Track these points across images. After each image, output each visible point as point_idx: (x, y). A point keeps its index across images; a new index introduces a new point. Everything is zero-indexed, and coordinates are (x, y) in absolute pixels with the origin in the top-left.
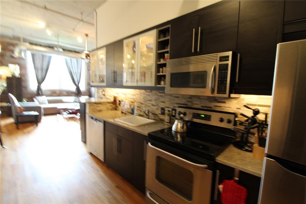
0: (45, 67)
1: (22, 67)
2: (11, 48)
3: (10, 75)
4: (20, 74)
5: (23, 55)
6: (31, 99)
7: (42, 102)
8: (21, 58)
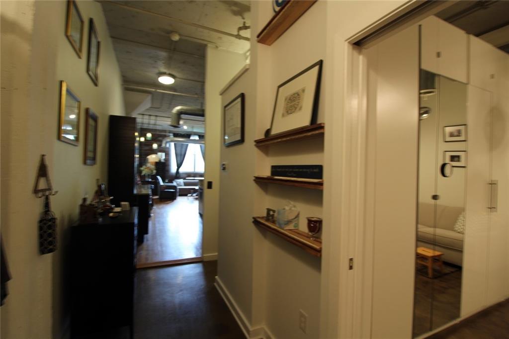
0: (183, 153)
1: (167, 154)
2: (160, 138)
3: (157, 161)
4: (165, 159)
5: (168, 146)
6: (171, 181)
7: (179, 183)
8: (166, 148)
